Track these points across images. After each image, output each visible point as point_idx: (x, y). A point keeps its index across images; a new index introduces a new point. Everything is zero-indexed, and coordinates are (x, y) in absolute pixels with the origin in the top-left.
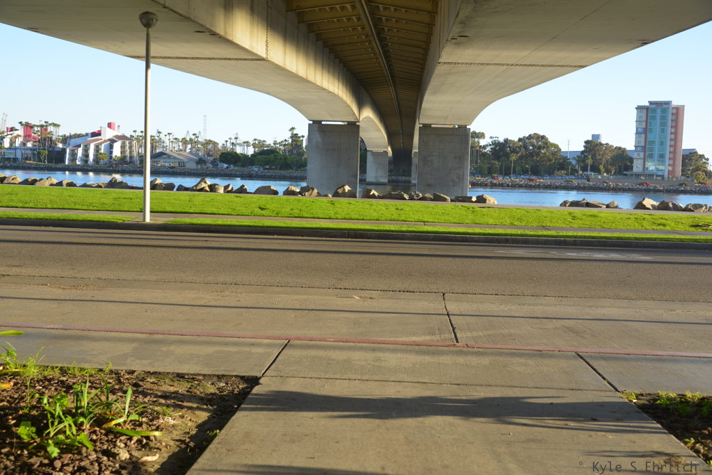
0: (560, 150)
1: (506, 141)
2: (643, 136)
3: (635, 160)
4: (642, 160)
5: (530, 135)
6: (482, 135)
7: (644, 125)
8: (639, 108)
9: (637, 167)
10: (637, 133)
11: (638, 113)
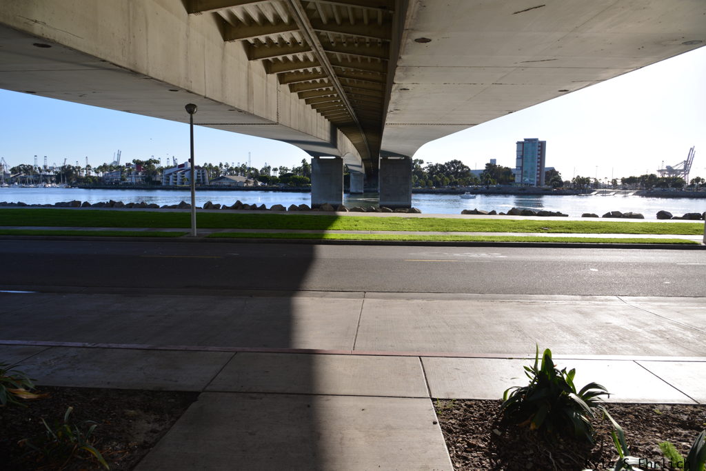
0: (469, 169)
1: (437, 165)
2: (521, 160)
3: (516, 175)
4: (520, 176)
6: (421, 162)
7: (521, 153)
8: (518, 143)
9: (518, 179)
10: (517, 158)
11: (518, 146)
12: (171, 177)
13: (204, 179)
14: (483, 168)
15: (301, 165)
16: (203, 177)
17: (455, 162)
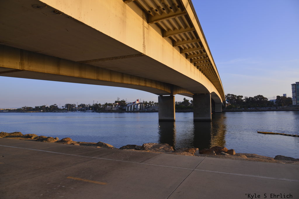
0: (267, 99)
1: (250, 98)
2: (295, 93)
3: (293, 101)
4: (295, 101)
5: (258, 96)
6: (242, 97)
7: (295, 90)
8: (293, 85)
9: (294, 103)
10: (293, 92)
11: (292, 86)
12: (130, 107)
13: (143, 108)
14: (276, 98)
15: (183, 101)
16: (142, 107)
17: (259, 96)
